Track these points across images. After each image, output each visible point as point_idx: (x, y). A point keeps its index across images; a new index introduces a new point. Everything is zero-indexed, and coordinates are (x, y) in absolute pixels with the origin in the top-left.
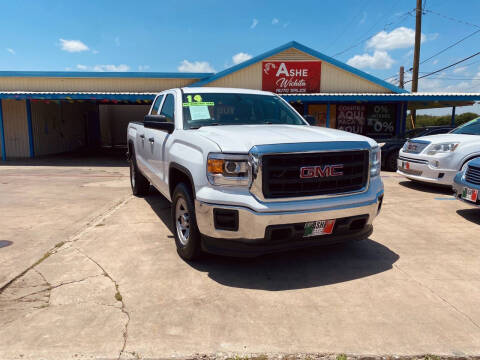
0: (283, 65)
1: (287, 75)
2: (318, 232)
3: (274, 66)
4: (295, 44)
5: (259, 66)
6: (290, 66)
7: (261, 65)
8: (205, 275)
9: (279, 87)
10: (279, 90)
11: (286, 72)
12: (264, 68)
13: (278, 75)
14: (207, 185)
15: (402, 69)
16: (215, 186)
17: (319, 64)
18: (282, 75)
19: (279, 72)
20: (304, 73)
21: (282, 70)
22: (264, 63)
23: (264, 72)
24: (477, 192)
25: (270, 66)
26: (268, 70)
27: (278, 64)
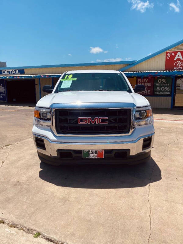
0: (179, 53)
1: (182, 59)
2: (93, 156)
3: (173, 54)
5: (164, 55)
7: (165, 54)
9: (176, 66)
10: (175, 68)
11: (181, 57)
12: (167, 55)
13: (175, 59)
18: (178, 59)
19: (177, 57)
22: (167, 53)
23: (166, 58)
25: (171, 54)
26: (169, 56)
27: (176, 53)
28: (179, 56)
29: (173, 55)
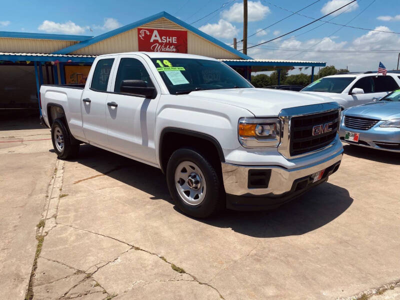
0: (155, 33)
1: (160, 41)
2: (316, 179)
4: (165, 14)
5: (135, 32)
6: (162, 33)
7: (136, 30)
8: (229, 230)
11: (158, 38)
12: (139, 34)
13: (152, 41)
14: (238, 149)
15: (235, 40)
16: (249, 149)
17: (186, 33)
20: (174, 40)
21: (155, 36)
22: (139, 30)
23: (139, 38)
24: (358, 134)
25: (145, 32)
26: (143, 35)
27: (151, 31)
28: (156, 36)
29: (148, 34)
